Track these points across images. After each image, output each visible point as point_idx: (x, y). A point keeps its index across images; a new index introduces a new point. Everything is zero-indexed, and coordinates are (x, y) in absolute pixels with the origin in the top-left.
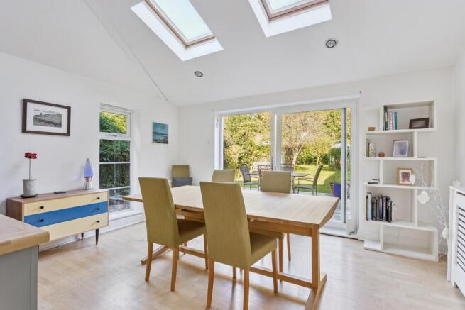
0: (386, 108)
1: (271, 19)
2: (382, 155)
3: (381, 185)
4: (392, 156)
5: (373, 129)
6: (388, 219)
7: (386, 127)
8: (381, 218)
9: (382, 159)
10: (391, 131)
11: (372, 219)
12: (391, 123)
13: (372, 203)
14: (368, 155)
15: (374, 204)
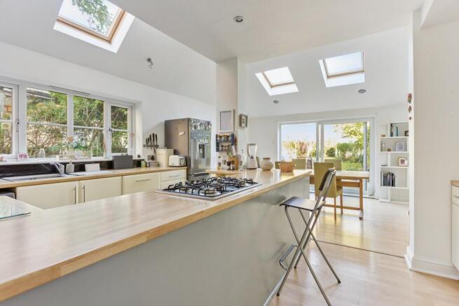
0: (391, 125)
1: (328, 77)
2: (389, 150)
3: (389, 166)
4: (395, 150)
5: (384, 136)
6: (393, 185)
7: (392, 135)
8: (389, 185)
9: (389, 152)
10: (395, 137)
11: (384, 185)
12: (395, 133)
13: (384, 177)
14: (382, 150)
15: (385, 177)
